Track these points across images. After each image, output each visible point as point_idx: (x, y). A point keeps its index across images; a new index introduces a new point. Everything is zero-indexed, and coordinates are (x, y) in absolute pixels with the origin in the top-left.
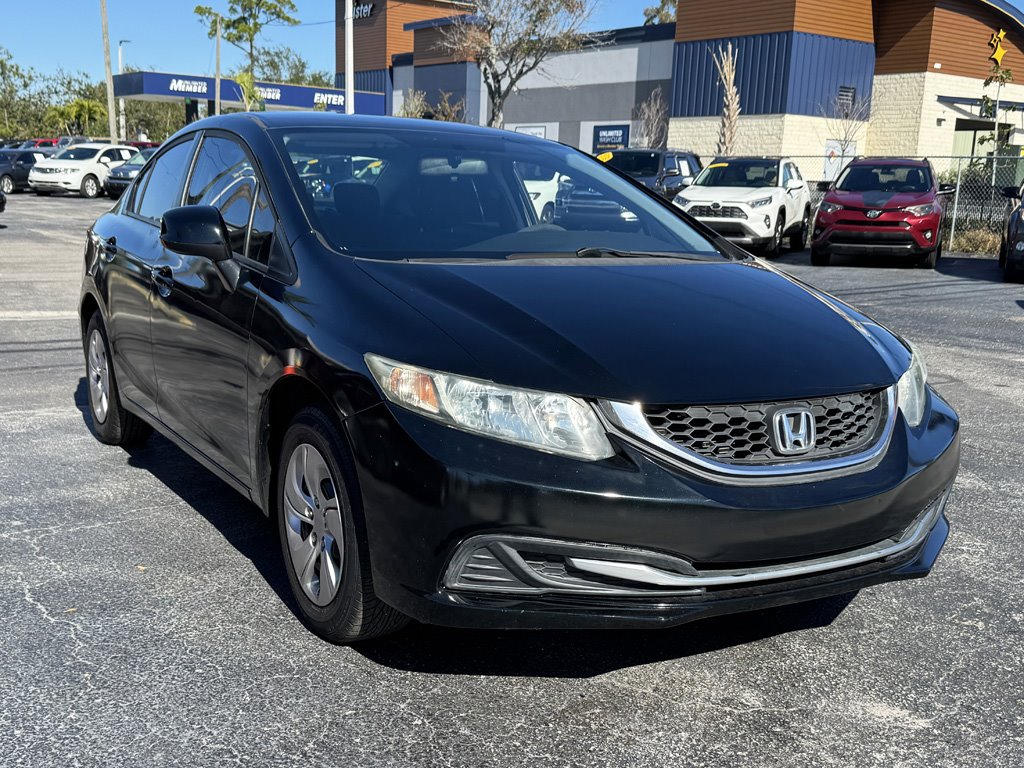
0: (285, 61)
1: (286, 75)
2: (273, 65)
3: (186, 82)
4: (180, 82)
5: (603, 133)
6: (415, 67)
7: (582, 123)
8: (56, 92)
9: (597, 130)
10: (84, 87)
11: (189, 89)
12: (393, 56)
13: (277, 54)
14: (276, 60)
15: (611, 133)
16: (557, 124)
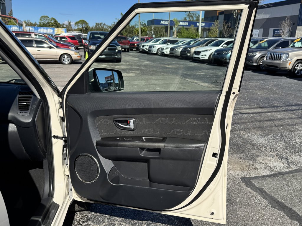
0: (195, 16)
1: (195, 19)
2: (192, 17)
3: (165, 22)
4: (163, 21)
5: (276, 31)
6: (224, 15)
7: (270, 29)
8: (137, 25)
9: (274, 30)
10: (144, 24)
11: (165, 23)
12: (219, 12)
13: (193, 14)
14: (193, 15)
15: (278, 31)
16: (263, 29)
